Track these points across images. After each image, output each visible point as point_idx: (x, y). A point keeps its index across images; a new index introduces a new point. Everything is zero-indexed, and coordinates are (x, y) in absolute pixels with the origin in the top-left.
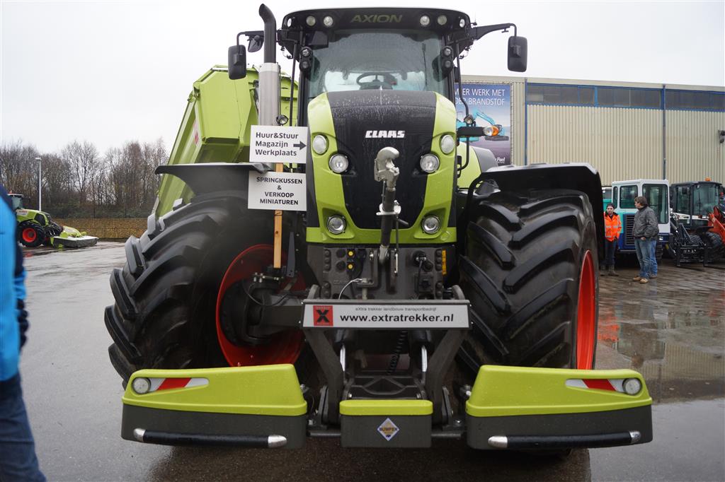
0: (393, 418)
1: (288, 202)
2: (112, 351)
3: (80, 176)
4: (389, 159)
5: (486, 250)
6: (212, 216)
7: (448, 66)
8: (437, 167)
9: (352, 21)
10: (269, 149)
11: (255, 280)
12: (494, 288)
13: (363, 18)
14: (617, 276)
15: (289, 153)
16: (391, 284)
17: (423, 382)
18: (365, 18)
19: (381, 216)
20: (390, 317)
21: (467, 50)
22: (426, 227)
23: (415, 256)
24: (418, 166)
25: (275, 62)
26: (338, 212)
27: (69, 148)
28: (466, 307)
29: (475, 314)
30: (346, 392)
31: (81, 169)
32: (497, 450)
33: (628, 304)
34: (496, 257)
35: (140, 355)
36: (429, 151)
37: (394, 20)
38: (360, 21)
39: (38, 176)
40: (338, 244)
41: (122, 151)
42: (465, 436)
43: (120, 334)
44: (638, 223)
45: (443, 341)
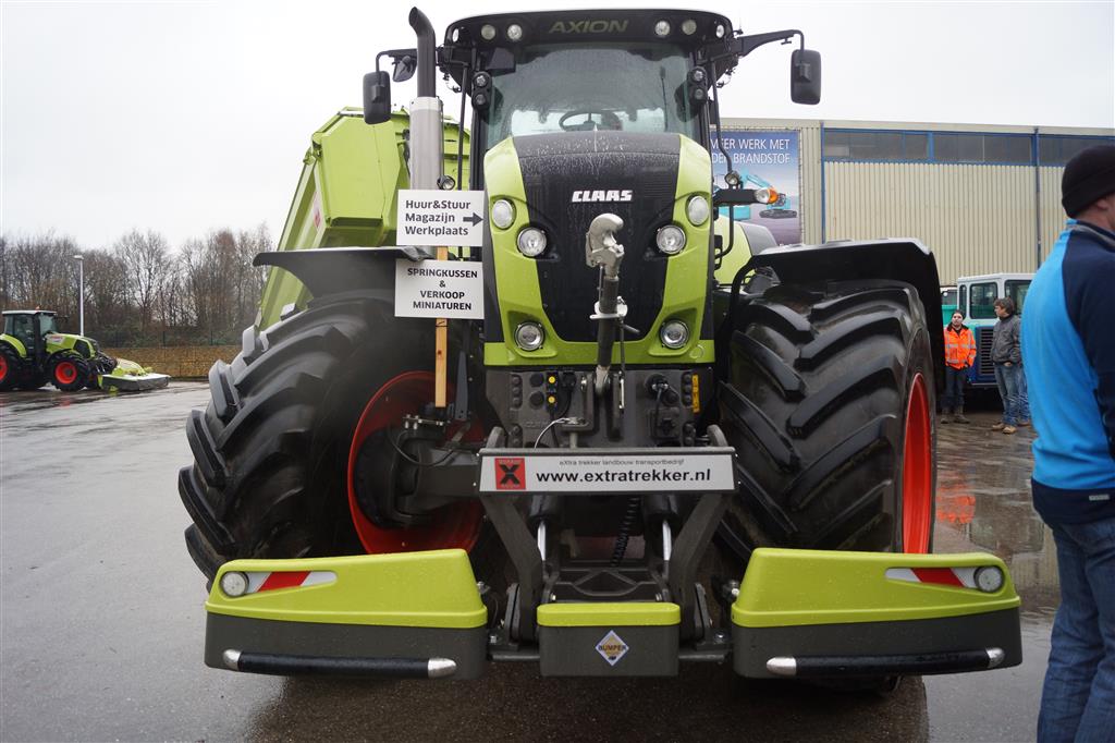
0: (620, 630)
1: (455, 306)
2: (190, 536)
3: (142, 283)
4: (608, 232)
5: (760, 373)
6: (340, 328)
7: (699, 97)
8: (683, 244)
9: (551, 31)
10: (426, 226)
11: (407, 426)
12: (772, 431)
13: (568, 26)
14: (967, 423)
15: (456, 232)
16: (615, 425)
17: (665, 576)
18: (570, 27)
19: (597, 320)
20: (613, 475)
21: (729, 73)
22: (667, 339)
23: (651, 382)
24: (653, 244)
25: (434, 96)
26: (531, 316)
27: (124, 240)
28: (729, 457)
29: (743, 471)
30: (547, 592)
31: (144, 272)
32: (780, 680)
33: (985, 465)
34: (776, 383)
35: (233, 540)
36: (669, 222)
37: (615, 28)
38: (563, 30)
39: (79, 284)
40: (533, 366)
41: (205, 244)
42: (730, 657)
43: (203, 510)
44: (1000, 341)
45: (695, 512)
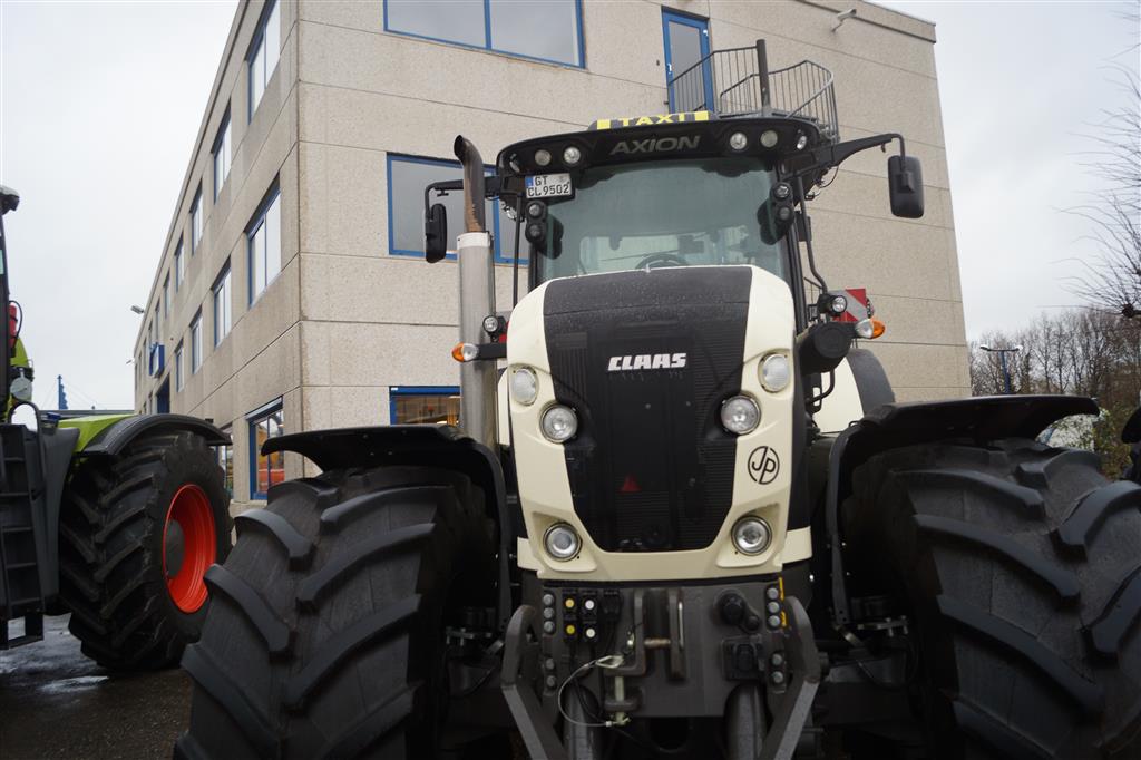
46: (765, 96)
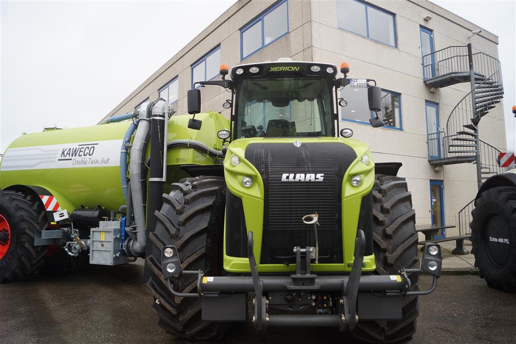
46: (471, 67)
